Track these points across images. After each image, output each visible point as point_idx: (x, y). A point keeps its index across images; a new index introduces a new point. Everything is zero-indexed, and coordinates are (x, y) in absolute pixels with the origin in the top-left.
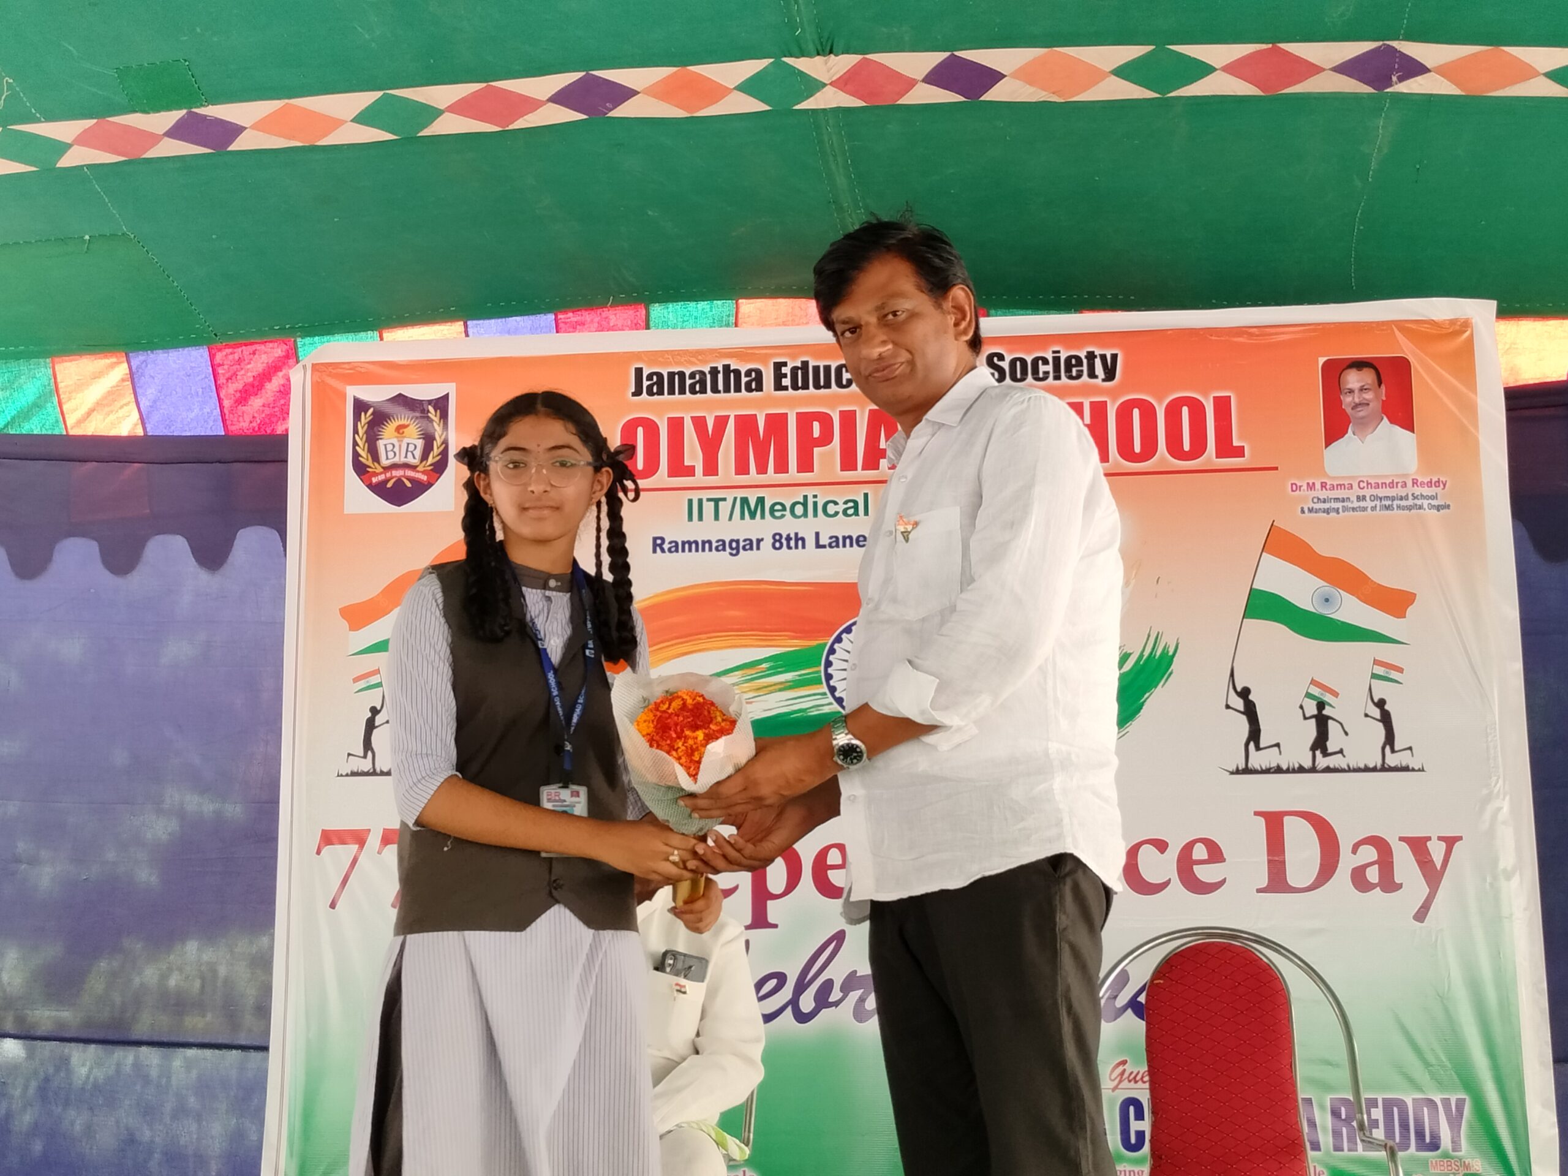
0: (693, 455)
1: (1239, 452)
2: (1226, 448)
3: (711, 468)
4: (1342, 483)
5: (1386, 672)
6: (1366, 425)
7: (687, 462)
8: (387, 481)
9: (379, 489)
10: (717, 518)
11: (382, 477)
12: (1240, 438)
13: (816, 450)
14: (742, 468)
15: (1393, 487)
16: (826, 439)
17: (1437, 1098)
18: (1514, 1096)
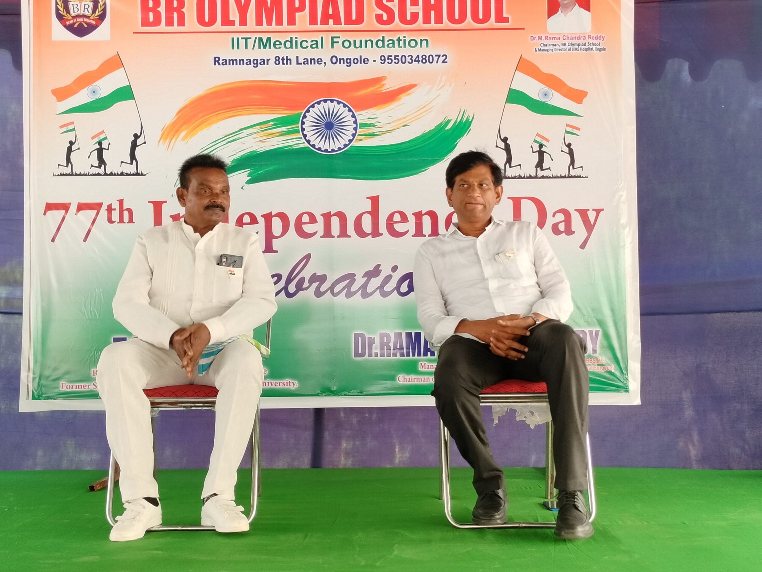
0: (234, 14)
1: (506, 20)
2: (500, 18)
3: (243, 22)
4: (555, 37)
5: (572, 130)
6: (568, 7)
7: (231, 18)
8: (74, 23)
9: (70, 28)
10: (246, 48)
11: (71, 22)
12: (508, 12)
13: (297, 14)
14: (259, 22)
15: (579, 39)
16: (302, 8)
17: (587, 330)
18: (622, 330)
